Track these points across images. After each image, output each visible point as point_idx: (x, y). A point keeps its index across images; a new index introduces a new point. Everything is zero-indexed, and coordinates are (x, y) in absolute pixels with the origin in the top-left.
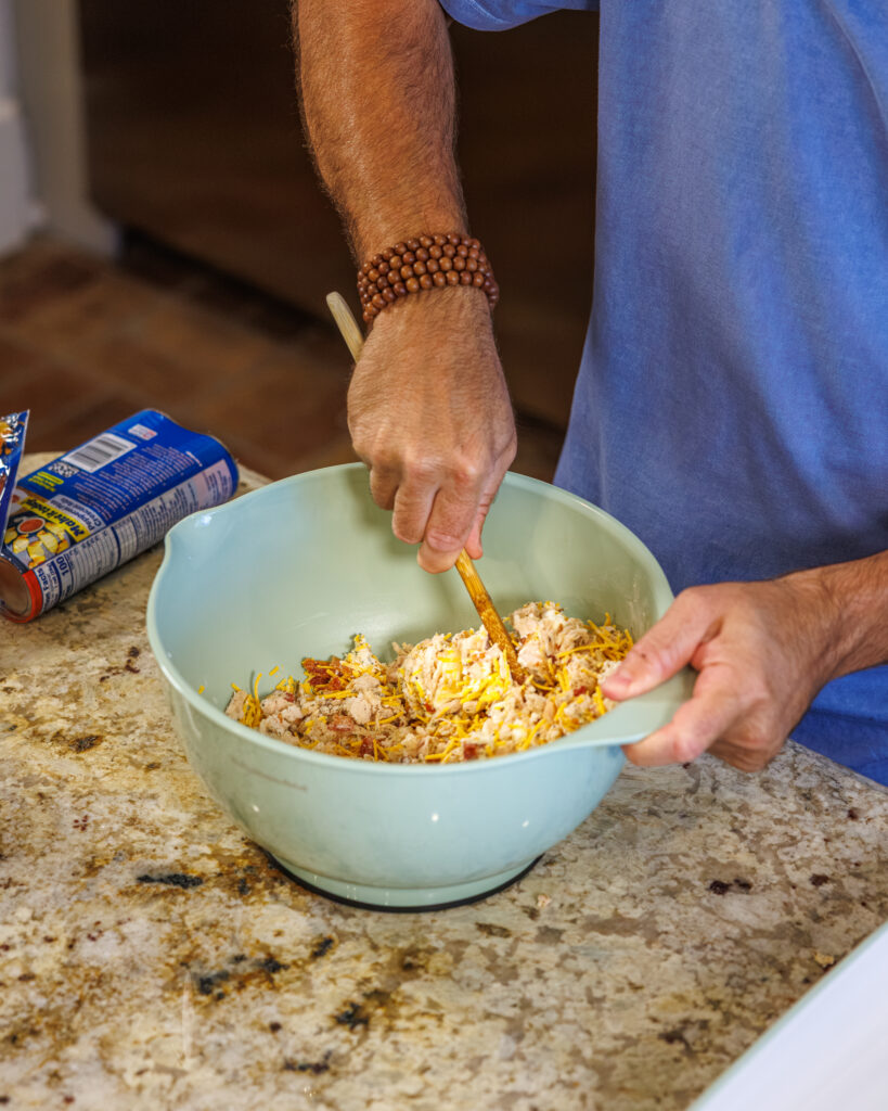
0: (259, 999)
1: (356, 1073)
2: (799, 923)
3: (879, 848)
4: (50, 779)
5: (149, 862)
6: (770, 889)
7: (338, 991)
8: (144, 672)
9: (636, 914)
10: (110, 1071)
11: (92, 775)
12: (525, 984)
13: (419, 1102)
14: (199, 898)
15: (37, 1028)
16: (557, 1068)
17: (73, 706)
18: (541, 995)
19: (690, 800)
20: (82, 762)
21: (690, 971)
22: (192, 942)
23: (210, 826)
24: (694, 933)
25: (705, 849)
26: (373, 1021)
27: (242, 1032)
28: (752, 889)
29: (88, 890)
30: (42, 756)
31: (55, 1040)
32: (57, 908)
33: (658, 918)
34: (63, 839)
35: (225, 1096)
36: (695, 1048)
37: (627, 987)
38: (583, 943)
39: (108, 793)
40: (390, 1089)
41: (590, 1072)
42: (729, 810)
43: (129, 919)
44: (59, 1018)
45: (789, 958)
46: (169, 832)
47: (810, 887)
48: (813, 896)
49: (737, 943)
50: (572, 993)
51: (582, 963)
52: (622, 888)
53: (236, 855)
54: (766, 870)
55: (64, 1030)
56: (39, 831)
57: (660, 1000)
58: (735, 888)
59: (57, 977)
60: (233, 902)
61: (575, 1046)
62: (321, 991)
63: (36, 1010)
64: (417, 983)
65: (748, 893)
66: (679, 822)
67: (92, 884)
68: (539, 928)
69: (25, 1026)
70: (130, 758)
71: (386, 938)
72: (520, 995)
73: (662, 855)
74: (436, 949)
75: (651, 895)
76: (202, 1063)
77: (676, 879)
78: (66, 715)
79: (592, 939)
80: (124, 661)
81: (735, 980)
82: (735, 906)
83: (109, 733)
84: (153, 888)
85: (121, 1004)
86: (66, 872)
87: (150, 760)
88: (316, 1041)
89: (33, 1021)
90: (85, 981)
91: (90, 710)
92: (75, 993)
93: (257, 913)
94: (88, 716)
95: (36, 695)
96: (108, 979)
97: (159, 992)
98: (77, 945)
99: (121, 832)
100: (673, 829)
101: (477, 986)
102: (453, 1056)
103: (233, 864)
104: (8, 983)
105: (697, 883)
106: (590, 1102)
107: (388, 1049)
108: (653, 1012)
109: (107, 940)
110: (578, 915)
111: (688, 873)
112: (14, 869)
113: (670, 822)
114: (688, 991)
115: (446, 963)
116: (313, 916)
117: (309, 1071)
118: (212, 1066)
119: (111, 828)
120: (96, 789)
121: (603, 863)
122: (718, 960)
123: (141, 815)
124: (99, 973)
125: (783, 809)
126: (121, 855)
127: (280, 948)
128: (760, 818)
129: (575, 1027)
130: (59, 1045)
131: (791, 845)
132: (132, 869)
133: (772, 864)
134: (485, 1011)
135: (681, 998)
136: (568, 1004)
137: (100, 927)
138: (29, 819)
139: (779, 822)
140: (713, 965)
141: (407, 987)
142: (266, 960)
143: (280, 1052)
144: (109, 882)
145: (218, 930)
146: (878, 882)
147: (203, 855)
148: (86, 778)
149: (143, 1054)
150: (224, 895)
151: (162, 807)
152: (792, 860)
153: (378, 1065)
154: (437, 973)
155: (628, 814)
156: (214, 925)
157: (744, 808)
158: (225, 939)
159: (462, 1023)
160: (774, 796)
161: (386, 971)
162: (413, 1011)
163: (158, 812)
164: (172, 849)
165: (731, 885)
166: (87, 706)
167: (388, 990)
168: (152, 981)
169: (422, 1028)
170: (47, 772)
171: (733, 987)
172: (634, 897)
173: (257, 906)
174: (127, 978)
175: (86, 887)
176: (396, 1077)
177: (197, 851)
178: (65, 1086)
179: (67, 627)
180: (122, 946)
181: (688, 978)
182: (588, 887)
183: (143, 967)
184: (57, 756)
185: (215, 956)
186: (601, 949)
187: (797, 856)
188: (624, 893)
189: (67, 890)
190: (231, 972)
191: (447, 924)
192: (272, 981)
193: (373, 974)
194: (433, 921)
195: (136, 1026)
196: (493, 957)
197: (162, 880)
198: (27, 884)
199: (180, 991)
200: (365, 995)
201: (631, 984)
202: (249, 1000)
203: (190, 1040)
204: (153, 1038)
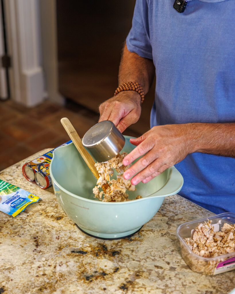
0: (101, 282)
4: (50, 227)
5: (74, 247)
7: (120, 281)
12: (166, 281)
14: (86, 257)
15: (47, 287)
17: (56, 209)
18: (171, 283)
20: (58, 223)
21: (208, 279)
22: (84, 267)
23: (89, 239)
26: (129, 288)
27: (97, 290)
29: (59, 254)
30: (48, 221)
31: (51, 290)
32: (52, 258)
34: (53, 241)
37: (192, 282)
38: (181, 271)
43: (69, 261)
44: (52, 285)
45: (232, 277)
46: (79, 240)
50: (178, 283)
51: (181, 276)
53: (95, 246)
55: (53, 288)
56: (48, 239)
57: (200, 286)
59: (52, 275)
60: (95, 258)
62: (116, 281)
63: (46, 283)
64: (140, 279)
67: (60, 253)
68: (170, 267)
69: (43, 286)
70: (70, 222)
71: (132, 268)
72: (165, 283)
74: (144, 271)
78: (54, 211)
79: (183, 270)
81: (219, 282)
83: (65, 216)
84: (75, 254)
85: (67, 282)
86: (54, 249)
88: (115, 293)
89: (46, 285)
90: (58, 276)
92: (56, 279)
93: (100, 261)
94: (60, 212)
95: (47, 206)
96: (64, 276)
97: (76, 279)
98: (56, 267)
99: (67, 240)
101: (155, 281)
104: (40, 276)
108: (199, 289)
109: (64, 266)
110: (180, 264)
112: (41, 248)
114: (207, 284)
115: (147, 275)
116: (114, 262)
119: (65, 239)
120: (61, 229)
123: (72, 236)
124: (62, 274)
126: (67, 246)
127: (106, 270)
129: (179, 292)
130: (52, 292)
132: (70, 249)
134: (156, 287)
135: (205, 286)
136: (177, 286)
137: (62, 263)
138: (45, 236)
140: (213, 278)
141: (137, 280)
142: (102, 272)
144: (64, 252)
145: (91, 265)
147: (87, 246)
148: (59, 227)
150: (92, 256)
154: (145, 277)
156: (90, 264)
158: (93, 267)
159: (151, 290)
161: (132, 276)
162: (139, 286)
163: (76, 236)
164: (80, 245)
166: (59, 209)
167: (133, 281)
168: (74, 277)
169: (141, 291)
170: (49, 225)
171: (219, 283)
173: (100, 259)
174: (68, 276)
175: (59, 253)
177: (86, 245)
180: (67, 268)
181: (207, 281)
183: (72, 273)
184: (52, 221)
185: (90, 271)
186: (186, 273)
189: (54, 254)
190: (94, 275)
191: (147, 265)
192: (104, 278)
193: (129, 277)
194: (144, 264)
195: (70, 288)
196: (159, 274)
197: (77, 252)
198: (44, 252)
199: (81, 279)
200: (127, 282)
201: (193, 282)
202: (98, 282)
203: (84, 291)
204: (75, 291)
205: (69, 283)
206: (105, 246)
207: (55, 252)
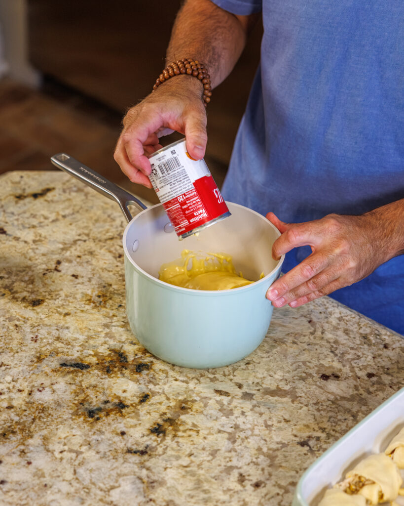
0: (115, 420)
1: (160, 455)
2: (361, 395)
3: (398, 362)
4: (20, 318)
5: (65, 357)
6: (348, 379)
7: (151, 418)
8: (63, 271)
9: (287, 388)
10: (48, 451)
11: (39, 317)
12: (236, 417)
13: (188, 469)
14: (88, 374)
15: (15, 430)
16: (251, 456)
17: (31, 286)
18: (244, 423)
19: (312, 337)
20: (35, 311)
21: (312, 414)
22: (85, 394)
23: (93, 342)
24: (313, 397)
25: (319, 359)
26: (167, 432)
27: (108, 435)
28: (340, 378)
29: (38, 369)
30: (17, 308)
31: (23, 436)
32: (24, 376)
33: (297, 390)
34: (27, 346)
35: (100, 463)
36: (313, 449)
37: (283, 421)
38: (263, 400)
39: (47, 325)
40: (175, 463)
41: (266, 458)
42: (329, 342)
43: (56, 383)
44: (25, 426)
45: (357, 410)
46: (75, 344)
47: (366, 378)
48: (368, 382)
49: (333, 402)
50: (258, 422)
51: (262, 409)
52: (281, 376)
53: (105, 355)
54: (346, 370)
55: (27, 432)
56: (16, 342)
57: (297, 427)
58: (332, 377)
59: (24, 408)
60: (104, 376)
61: (259, 446)
62: (144, 418)
63: (14, 422)
64: (187, 415)
65: (338, 380)
66: (306, 347)
67: (40, 366)
68: (243, 393)
69: (9, 429)
70: (57, 310)
71: (173, 395)
72: (234, 423)
73: (299, 362)
74: (196, 401)
75: (293, 379)
76: (90, 448)
77: (305, 373)
78: (28, 290)
79: (267, 398)
80: (54, 266)
81: (332, 419)
82: (332, 386)
83: (47, 299)
84: (67, 369)
85: (53, 421)
86: (28, 360)
87: (66, 311)
88: (141, 440)
89: (13, 427)
90: (37, 410)
91: (39, 288)
92: (32, 415)
93: (114, 382)
94: (38, 291)
95: (14, 280)
96: (47, 409)
97: (70, 416)
98: (33, 393)
99: (52, 343)
100: (304, 350)
101: (215, 418)
102: (204, 449)
103: (104, 359)
104: (2, 409)
105: (315, 375)
106: (266, 472)
107: (174, 445)
108: (295, 432)
109: (47, 392)
110: (260, 387)
111: (310, 370)
112: (4, 358)
113: (302, 347)
114: (310, 423)
115: (201, 407)
116: (140, 384)
117: (138, 454)
118: (94, 450)
119: (48, 342)
120: (41, 323)
121: (272, 364)
122: (324, 410)
123: (62, 336)
124: (43, 406)
125: (354, 343)
126: (52, 353)
127: (125, 398)
128: (343, 346)
129: (259, 438)
130: (24, 439)
131: (358, 359)
132: (58, 360)
133: (349, 367)
134: (218, 429)
135: (307, 426)
136: (256, 427)
137: (43, 386)
138: (11, 336)
139: (352, 348)
140: (322, 412)
141: (183, 417)
142: (119, 403)
143: (125, 445)
144: (47, 365)
145: (97, 389)
146: (397, 377)
147: (90, 355)
148: (37, 319)
149: (63, 443)
150: (100, 373)
151: (72, 332)
152: (358, 366)
153: (170, 452)
154: (197, 411)
155: (283, 343)
156: (95, 387)
157: (336, 342)
158: (100, 393)
159: (208, 434)
160: (350, 337)
161: (174, 410)
162: (185, 428)
163: (70, 335)
164: (76, 352)
165: (330, 376)
166: (37, 286)
167: (174, 419)
168: (67, 411)
169: (190, 436)
170: (19, 315)
171: (331, 422)
172: (286, 380)
173: (115, 379)
174: (55, 409)
175: (37, 367)
176: (178, 458)
177: (87, 353)
178: (28, 457)
179: (28, 250)
180: (53, 395)
181: (311, 418)
182: (265, 375)
183: (63, 404)
184: (23, 308)
185: (96, 400)
186: (271, 403)
187: (360, 364)
188: (281, 378)
189: (28, 369)
190: (103, 408)
191: (201, 390)
192: (121, 412)
193: (167, 411)
194: (195, 388)
195: (59, 431)
196: (222, 405)
197: (71, 366)
198: (10, 365)
199: (79, 416)
200: (163, 420)
201: (284, 419)
202: (111, 421)
203: (84, 438)
204: (67, 436)
205: (57, 422)
206: (123, 353)
207: (30, 366)
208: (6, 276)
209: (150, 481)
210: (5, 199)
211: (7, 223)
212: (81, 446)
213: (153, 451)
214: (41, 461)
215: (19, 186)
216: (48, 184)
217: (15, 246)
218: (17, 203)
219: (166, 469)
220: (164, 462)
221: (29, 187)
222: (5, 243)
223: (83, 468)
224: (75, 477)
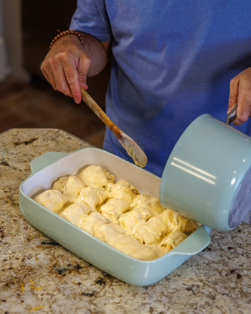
0: (75, 276)
1: (102, 297)
2: (224, 260)
3: (247, 240)
4: (17, 216)
5: (45, 239)
6: (216, 250)
7: (97, 275)
10: (34, 294)
13: (119, 305)
14: (58, 249)
15: (14, 282)
16: (157, 297)
21: (194, 272)
22: (56, 260)
24: (195, 262)
26: (106, 283)
27: (70, 285)
29: (28, 246)
30: (15, 210)
31: (19, 285)
32: (19, 250)
34: (21, 232)
35: (65, 301)
36: (195, 292)
40: (111, 301)
41: (166, 298)
43: (39, 254)
44: (20, 280)
45: (222, 269)
47: (227, 250)
48: (228, 252)
49: (207, 265)
54: (215, 245)
55: (21, 283)
57: (186, 279)
58: (207, 250)
59: (19, 269)
61: (162, 291)
62: (92, 274)
63: (13, 277)
65: (210, 251)
67: (29, 244)
69: (10, 281)
76: (59, 293)
82: (207, 255)
84: (46, 246)
85: (37, 276)
86: (22, 241)
88: (90, 288)
89: (13, 280)
90: (27, 270)
92: (24, 273)
95: (13, 193)
96: (33, 270)
97: (47, 273)
98: (25, 260)
102: (128, 293)
104: (6, 270)
106: (166, 306)
107: (111, 290)
108: (184, 282)
109: (33, 259)
112: (7, 240)
114: (193, 277)
117: (89, 296)
118: (62, 293)
119: (34, 229)
124: (31, 268)
126: (37, 236)
127: (80, 263)
128: (214, 231)
129: (162, 286)
130: (20, 287)
131: (222, 239)
132: (40, 240)
133: (217, 244)
135: (192, 279)
137: (31, 256)
138: (11, 226)
140: (200, 270)
142: (77, 266)
143: (81, 290)
144: (33, 244)
145: (63, 257)
146: (246, 249)
149: (43, 290)
152: (223, 243)
153: (108, 295)
158: (66, 260)
162: (117, 281)
168: (45, 270)
169: (120, 285)
170: (16, 214)
171: (206, 276)
174: (38, 270)
175: (27, 245)
176: (113, 298)
178: (21, 298)
179: (22, 175)
180: (37, 261)
181: (194, 274)
183: (43, 267)
184: (19, 210)
185: (63, 264)
189: (22, 246)
190: (67, 268)
192: (78, 271)
195: (41, 282)
197: (48, 244)
198: (11, 244)
199: (53, 273)
200: (104, 276)
201: (178, 275)
202: (72, 276)
203: (56, 286)
204: (46, 286)
205: (39, 277)
207: (23, 244)
208: (9, 191)
209: (96, 312)
210: (8, 145)
211: (9, 159)
212: (54, 291)
213: (98, 294)
214: (29, 300)
215: (17, 137)
216: (34, 136)
217: (14, 173)
218: (15, 147)
219: (105, 304)
220: (104, 300)
221: (22, 138)
222: (8, 171)
223: (55, 304)
224: (50, 309)
